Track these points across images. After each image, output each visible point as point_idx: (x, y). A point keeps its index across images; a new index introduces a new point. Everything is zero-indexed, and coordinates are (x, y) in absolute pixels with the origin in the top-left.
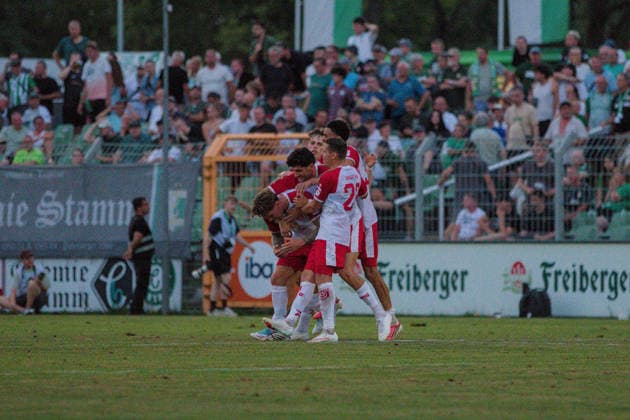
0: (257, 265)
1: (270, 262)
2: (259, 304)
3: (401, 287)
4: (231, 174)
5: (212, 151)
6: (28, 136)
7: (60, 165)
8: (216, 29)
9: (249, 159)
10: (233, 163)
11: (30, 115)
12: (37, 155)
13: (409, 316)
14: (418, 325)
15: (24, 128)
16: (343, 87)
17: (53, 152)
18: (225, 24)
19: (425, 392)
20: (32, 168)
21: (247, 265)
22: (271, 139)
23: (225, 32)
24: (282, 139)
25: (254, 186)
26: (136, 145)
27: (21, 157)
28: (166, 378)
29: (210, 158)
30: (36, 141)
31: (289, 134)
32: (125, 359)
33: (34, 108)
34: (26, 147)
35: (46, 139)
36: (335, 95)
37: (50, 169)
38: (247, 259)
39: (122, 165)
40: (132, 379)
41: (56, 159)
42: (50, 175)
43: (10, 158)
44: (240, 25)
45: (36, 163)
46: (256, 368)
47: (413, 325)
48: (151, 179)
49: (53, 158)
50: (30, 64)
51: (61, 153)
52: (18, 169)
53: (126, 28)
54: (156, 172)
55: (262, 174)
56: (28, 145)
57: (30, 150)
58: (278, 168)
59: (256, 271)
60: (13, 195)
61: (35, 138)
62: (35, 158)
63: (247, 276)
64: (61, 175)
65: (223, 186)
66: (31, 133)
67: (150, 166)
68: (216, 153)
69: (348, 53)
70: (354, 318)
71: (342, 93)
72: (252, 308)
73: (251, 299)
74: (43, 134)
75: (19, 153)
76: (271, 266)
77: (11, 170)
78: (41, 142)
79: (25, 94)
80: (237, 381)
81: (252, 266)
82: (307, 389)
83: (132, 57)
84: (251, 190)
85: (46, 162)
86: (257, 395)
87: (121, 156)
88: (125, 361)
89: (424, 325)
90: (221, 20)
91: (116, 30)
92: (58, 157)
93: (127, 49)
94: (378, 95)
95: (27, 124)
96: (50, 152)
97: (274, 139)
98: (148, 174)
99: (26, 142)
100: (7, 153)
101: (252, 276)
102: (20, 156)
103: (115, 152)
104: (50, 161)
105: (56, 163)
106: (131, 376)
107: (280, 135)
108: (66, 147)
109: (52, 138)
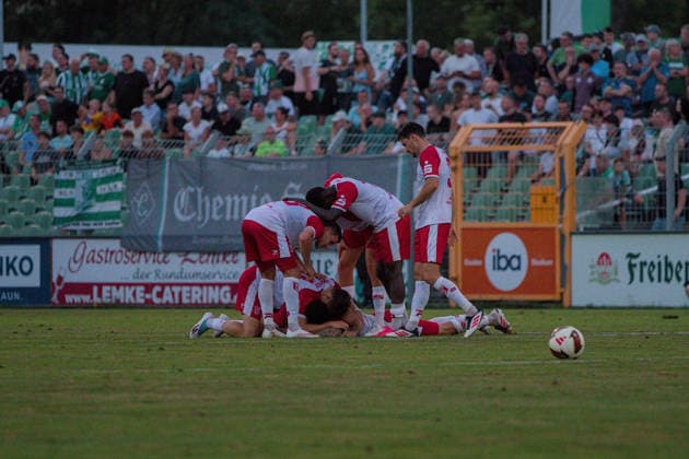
0: (504, 257)
1: (517, 254)
2: (507, 297)
3: (652, 279)
4: (477, 165)
5: (457, 142)
6: (271, 128)
7: (302, 157)
8: (461, 18)
9: (496, 148)
10: (474, 153)
11: (272, 106)
12: (279, 146)
13: (660, 308)
14: (670, 317)
15: (266, 120)
16: (590, 74)
17: (297, 143)
18: (470, 11)
19: (676, 385)
20: (275, 160)
21: (494, 258)
22: (518, 129)
23: (470, 19)
24: (529, 128)
25: (500, 177)
26: (380, 136)
27: (264, 149)
28: (411, 372)
29: (456, 148)
30: (279, 132)
31: (535, 123)
32: (370, 353)
33: (276, 98)
34: (268, 139)
35: (289, 131)
36: (582, 83)
37: (293, 160)
38: (494, 250)
39: (368, 156)
40: (378, 374)
41: (299, 150)
42: (293, 167)
43: (253, 150)
44: (485, 12)
45: (278, 155)
46: (503, 362)
47: (665, 317)
48: (395, 169)
49: (296, 149)
50: (273, 54)
51: (303, 145)
52: (260, 162)
53: (370, 17)
54: (400, 163)
55: (509, 164)
56: (270, 136)
57: (272, 142)
58: (525, 158)
59: (503, 263)
60: (256, 187)
61: (277, 129)
62: (277, 150)
63: (494, 268)
64: (304, 166)
65: (469, 177)
66: (274, 125)
67: (394, 157)
68: (461, 143)
69: (596, 39)
70: (603, 311)
71: (590, 80)
72: (500, 301)
73: (499, 292)
74: (286, 125)
75: (262, 144)
76: (519, 258)
77: (256, 162)
78: (283, 133)
79: (266, 85)
80: (484, 375)
81: (499, 258)
82: (555, 383)
83: (375, 46)
84: (498, 180)
85: (290, 154)
86: (504, 389)
87: (365, 146)
88: (370, 356)
89: (676, 317)
90: (465, 8)
91: (360, 20)
92: (302, 148)
93: (371, 38)
94: (627, 82)
95: (270, 115)
96: (293, 145)
97: (522, 129)
98: (392, 165)
99: (267, 133)
100: (251, 145)
101: (499, 268)
102: (262, 148)
103: (358, 142)
104: (294, 153)
105: (300, 154)
106: (376, 371)
107: (527, 125)
108: (309, 138)
109: (295, 129)
